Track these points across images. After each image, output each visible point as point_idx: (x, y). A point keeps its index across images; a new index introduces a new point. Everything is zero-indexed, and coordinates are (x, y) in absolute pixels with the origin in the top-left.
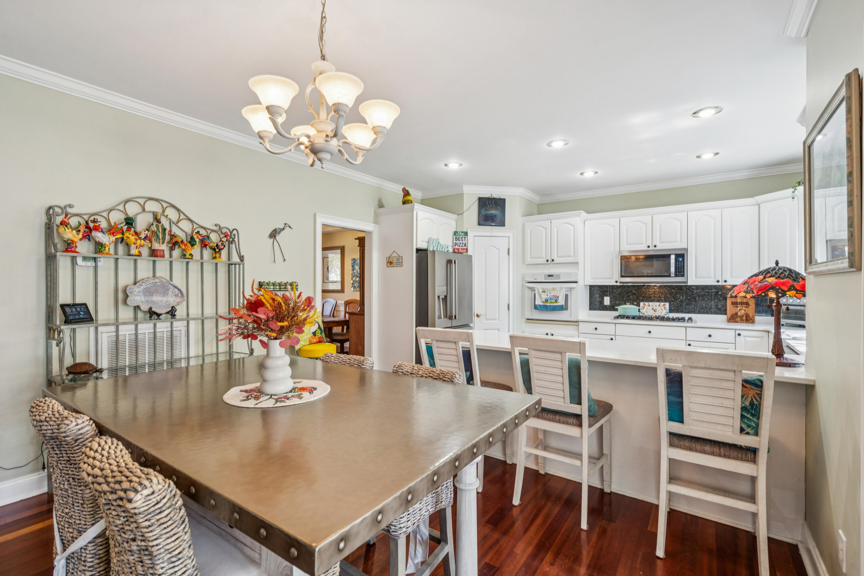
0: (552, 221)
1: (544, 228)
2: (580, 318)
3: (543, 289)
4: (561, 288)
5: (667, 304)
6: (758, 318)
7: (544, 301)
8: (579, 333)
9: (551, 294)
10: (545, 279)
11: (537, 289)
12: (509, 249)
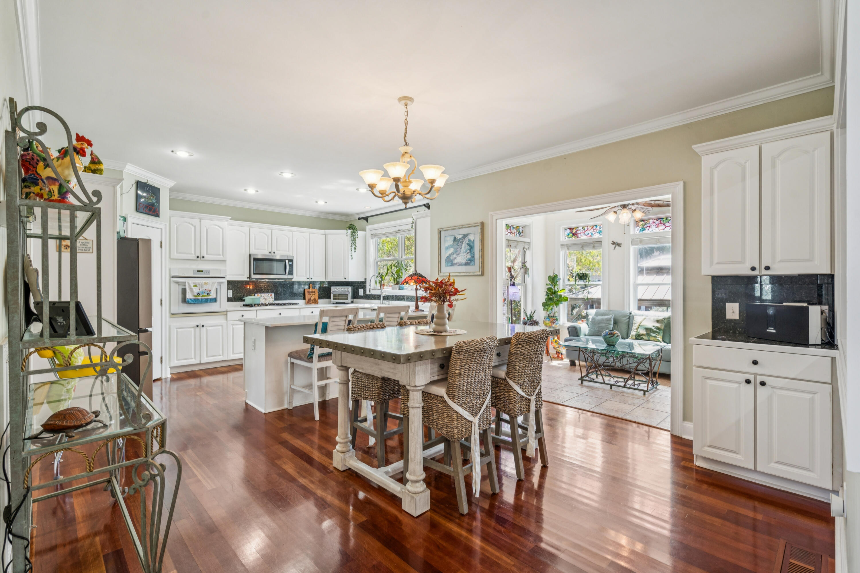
0: (202, 221)
1: (192, 225)
2: (229, 309)
3: (194, 283)
4: (213, 283)
5: (273, 294)
7: (196, 295)
8: (227, 321)
9: (203, 288)
10: (194, 274)
11: (188, 283)
12: (161, 243)
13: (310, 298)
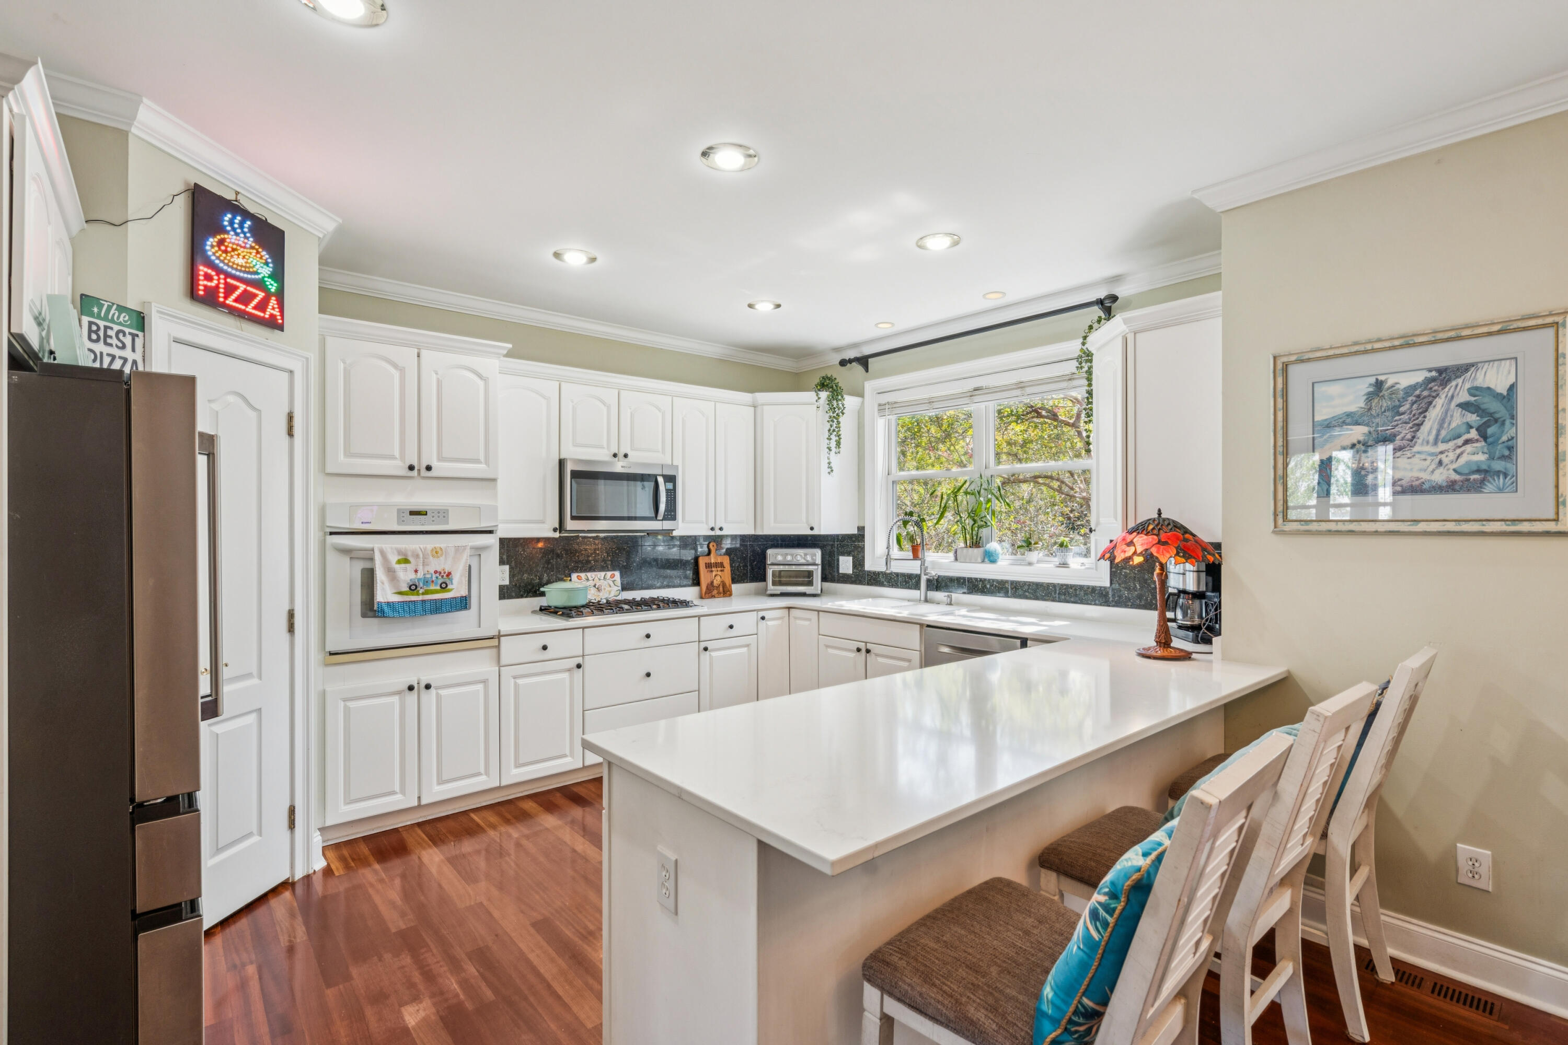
0: (424, 353)
1: (395, 366)
2: (505, 628)
3: (400, 552)
4: (458, 550)
5: (617, 574)
6: (735, 588)
7: (405, 588)
8: (500, 667)
9: (427, 568)
10: (399, 524)
11: (382, 553)
12: (290, 418)
13: (712, 582)
